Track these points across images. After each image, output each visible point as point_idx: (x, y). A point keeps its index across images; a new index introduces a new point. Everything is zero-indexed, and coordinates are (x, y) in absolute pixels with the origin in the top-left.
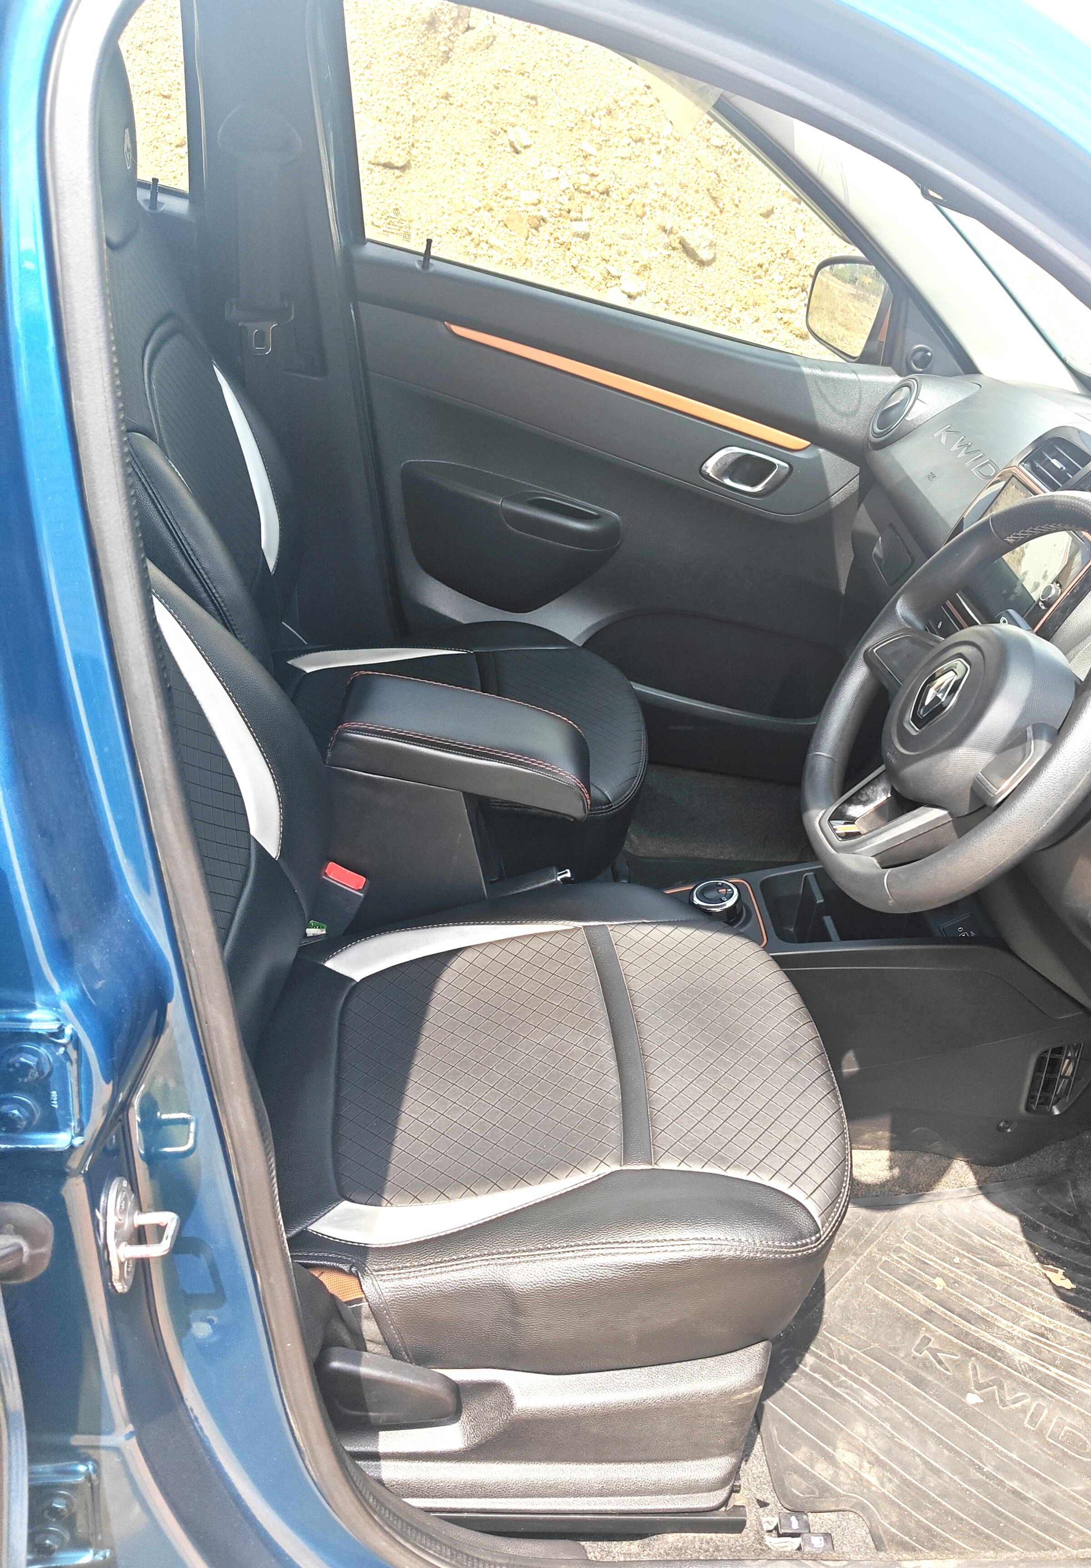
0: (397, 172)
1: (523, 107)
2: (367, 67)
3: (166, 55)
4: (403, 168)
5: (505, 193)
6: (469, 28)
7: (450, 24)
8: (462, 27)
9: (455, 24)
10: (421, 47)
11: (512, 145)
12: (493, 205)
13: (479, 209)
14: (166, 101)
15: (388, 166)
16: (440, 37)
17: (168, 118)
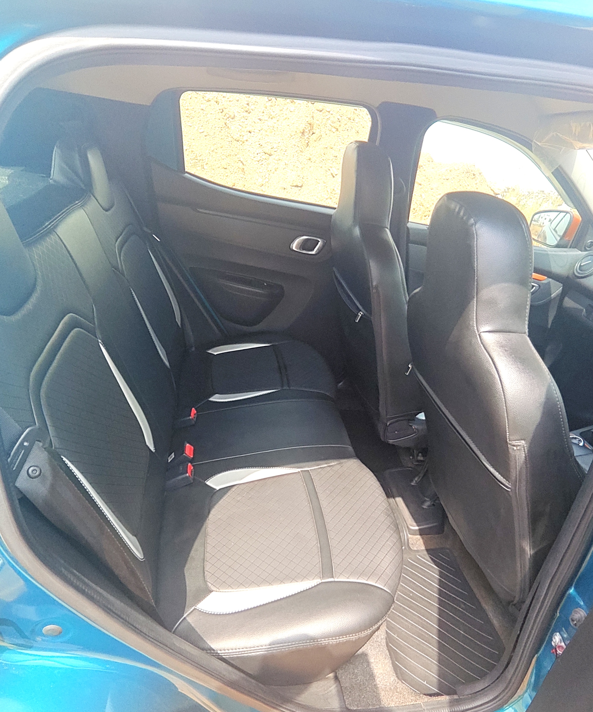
0: (299, 188)
1: (333, 161)
2: (285, 151)
3: (223, 153)
4: (301, 187)
5: (334, 192)
6: (313, 133)
7: (308, 132)
8: (311, 133)
9: (310, 132)
10: (300, 142)
11: (332, 174)
12: (331, 197)
13: (327, 199)
14: (225, 170)
15: (297, 186)
16: (305, 137)
17: (227, 176)
